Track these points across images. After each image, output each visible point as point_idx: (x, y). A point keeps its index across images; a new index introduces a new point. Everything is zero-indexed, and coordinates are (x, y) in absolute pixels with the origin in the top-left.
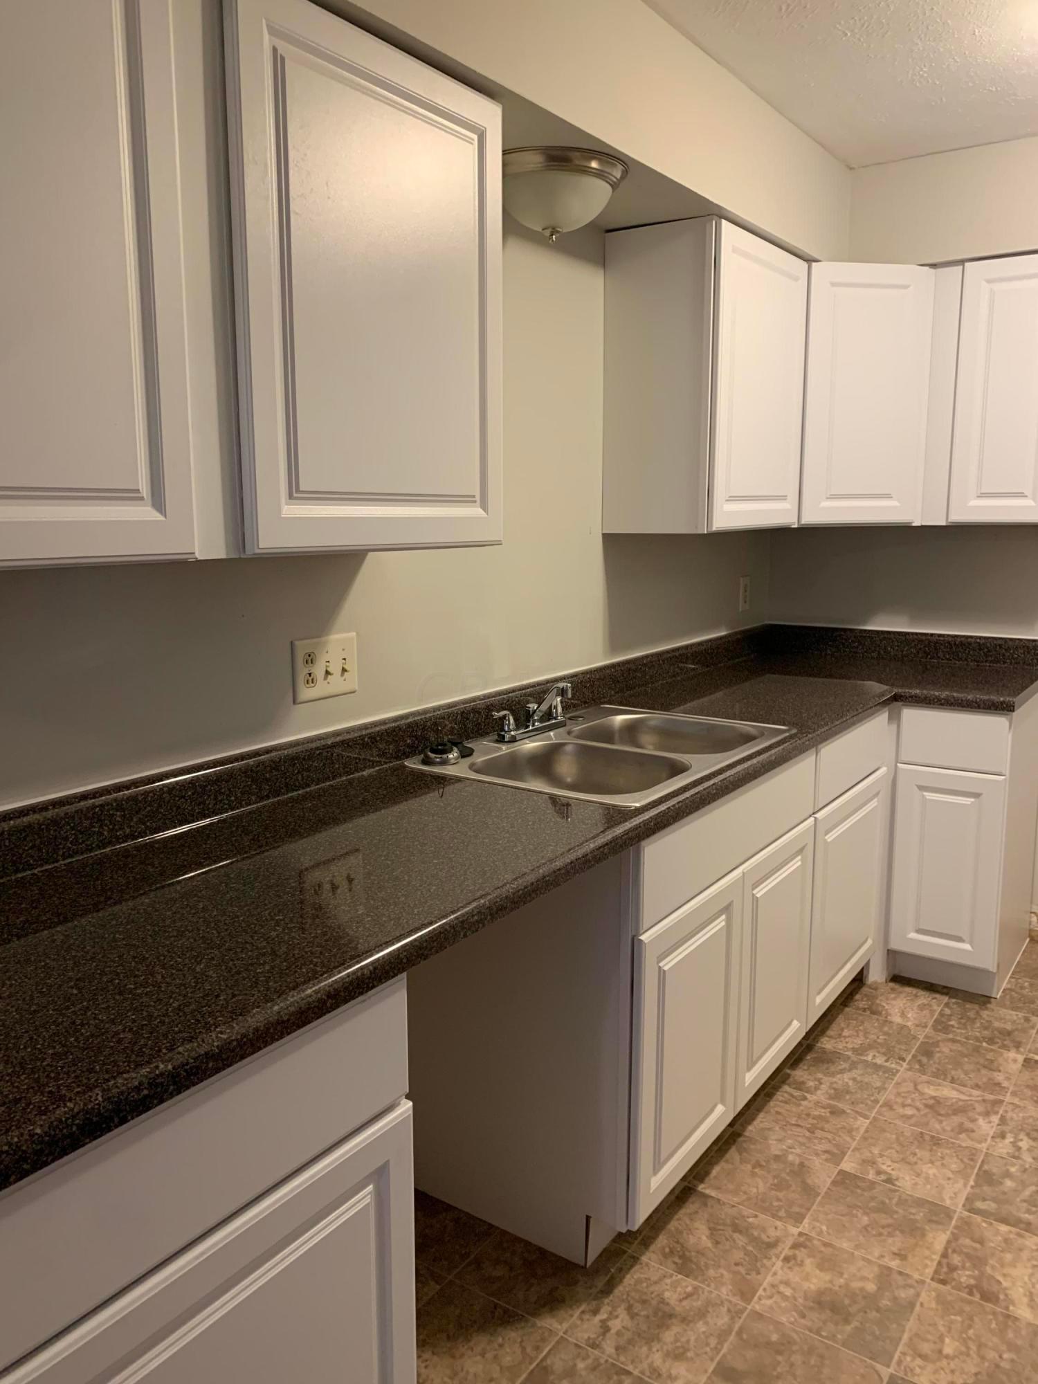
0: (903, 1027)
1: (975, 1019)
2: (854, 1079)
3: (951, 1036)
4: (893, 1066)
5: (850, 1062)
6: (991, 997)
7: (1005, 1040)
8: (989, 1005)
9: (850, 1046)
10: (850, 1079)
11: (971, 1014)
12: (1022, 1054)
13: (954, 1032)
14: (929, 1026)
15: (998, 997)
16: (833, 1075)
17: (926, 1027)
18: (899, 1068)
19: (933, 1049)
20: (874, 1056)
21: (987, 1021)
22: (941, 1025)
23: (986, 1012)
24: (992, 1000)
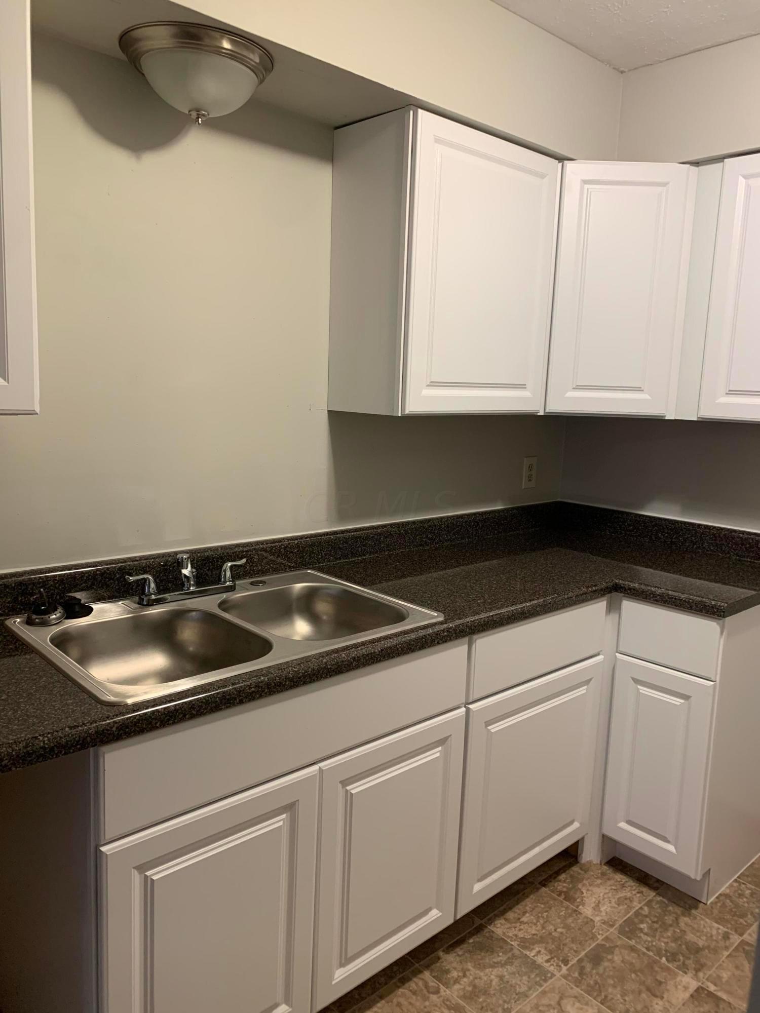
0: (589, 922)
1: (671, 925)
2: (501, 978)
3: (632, 943)
4: (552, 968)
5: (510, 955)
6: (701, 902)
7: (689, 958)
8: (693, 911)
9: (521, 935)
10: (497, 976)
11: (669, 919)
12: (698, 980)
13: (640, 937)
14: (617, 925)
15: (709, 903)
16: (482, 967)
17: (612, 926)
18: (556, 972)
19: (604, 955)
20: (539, 952)
21: (681, 931)
22: (630, 929)
23: (686, 919)
24: (701, 905)
